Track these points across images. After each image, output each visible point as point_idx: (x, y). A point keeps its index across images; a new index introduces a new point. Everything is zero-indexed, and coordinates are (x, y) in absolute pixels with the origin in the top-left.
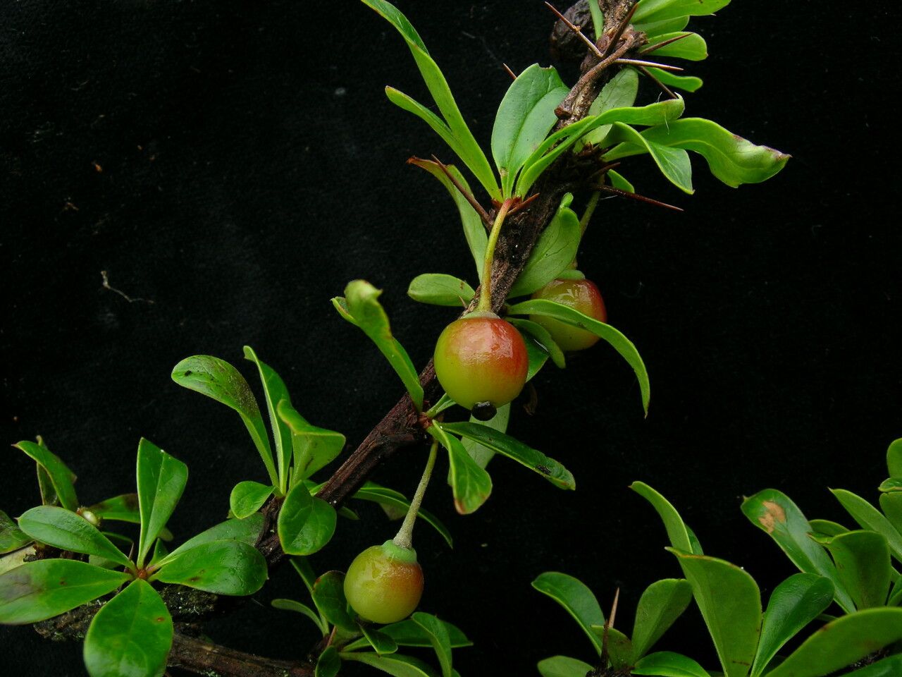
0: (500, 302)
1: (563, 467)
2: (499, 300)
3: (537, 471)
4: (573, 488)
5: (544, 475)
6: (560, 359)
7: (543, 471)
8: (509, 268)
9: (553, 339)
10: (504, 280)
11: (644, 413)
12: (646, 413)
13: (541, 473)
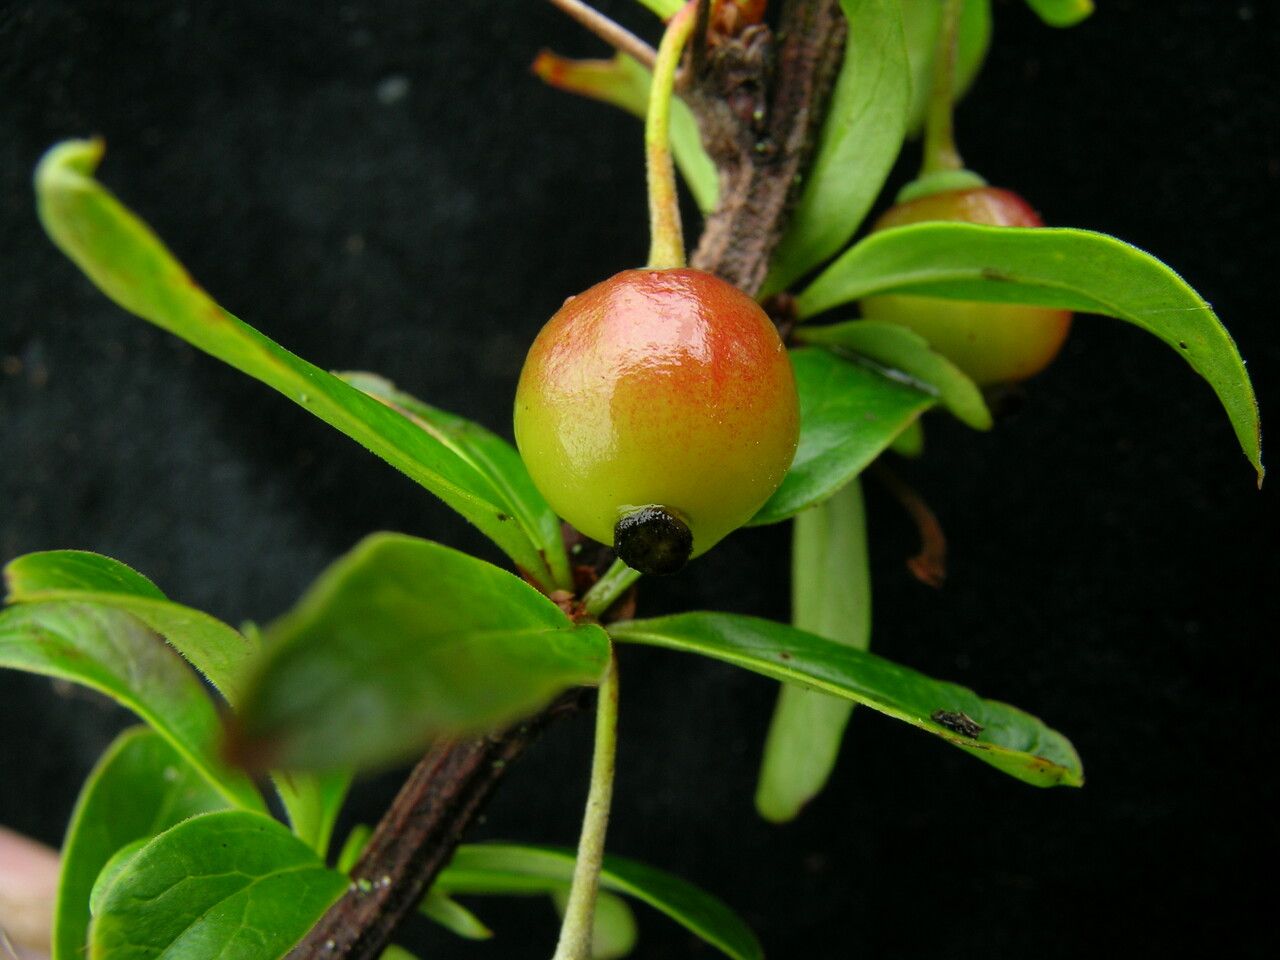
0: (754, 273)
1: (1038, 725)
2: (747, 269)
3: (933, 729)
4: (1075, 778)
5: (959, 741)
6: (971, 406)
7: (953, 728)
8: (756, 179)
9: (935, 348)
10: (748, 211)
11: (1255, 473)
12: (1261, 469)
13: (948, 735)
